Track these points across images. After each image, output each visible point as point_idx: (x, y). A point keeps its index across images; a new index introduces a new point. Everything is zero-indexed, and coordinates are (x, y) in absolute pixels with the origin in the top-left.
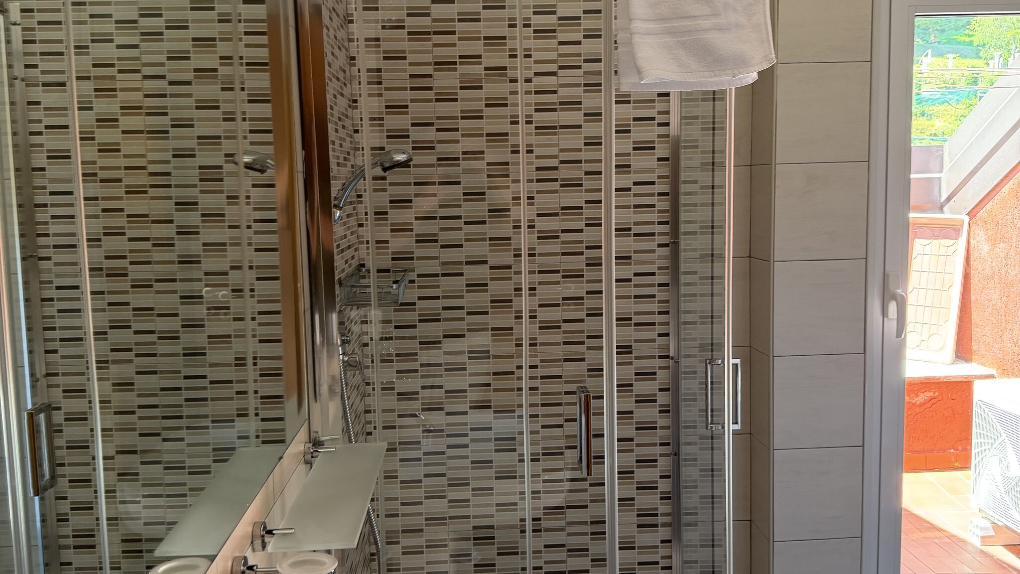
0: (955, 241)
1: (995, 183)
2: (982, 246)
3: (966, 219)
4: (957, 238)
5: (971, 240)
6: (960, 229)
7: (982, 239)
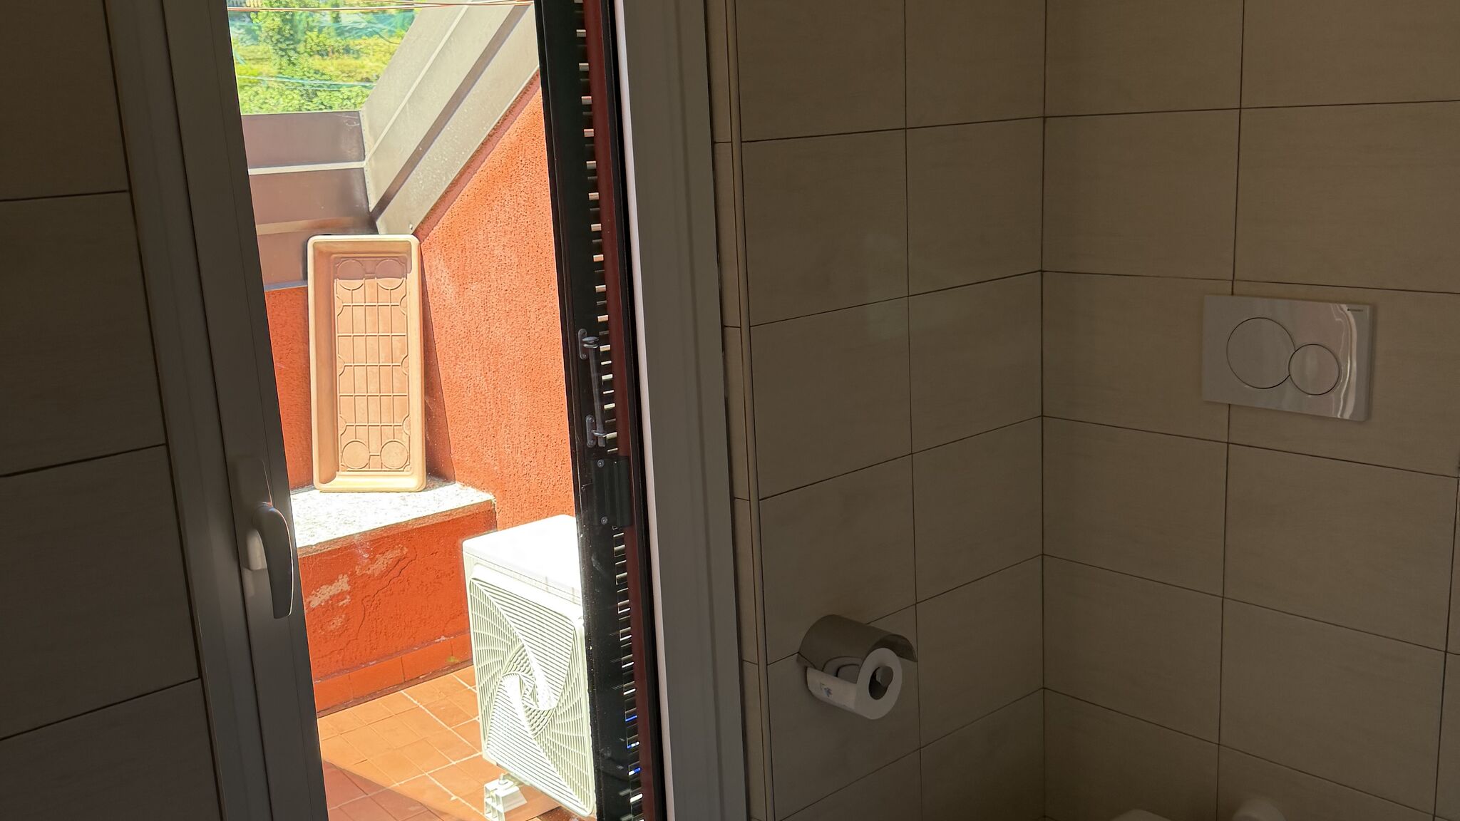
0: (400, 281)
1: (452, 177)
2: (444, 287)
3: (414, 241)
4: (404, 275)
5: (427, 277)
6: (406, 260)
7: (444, 275)
